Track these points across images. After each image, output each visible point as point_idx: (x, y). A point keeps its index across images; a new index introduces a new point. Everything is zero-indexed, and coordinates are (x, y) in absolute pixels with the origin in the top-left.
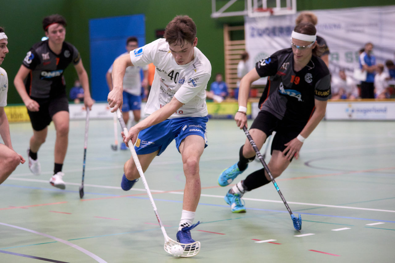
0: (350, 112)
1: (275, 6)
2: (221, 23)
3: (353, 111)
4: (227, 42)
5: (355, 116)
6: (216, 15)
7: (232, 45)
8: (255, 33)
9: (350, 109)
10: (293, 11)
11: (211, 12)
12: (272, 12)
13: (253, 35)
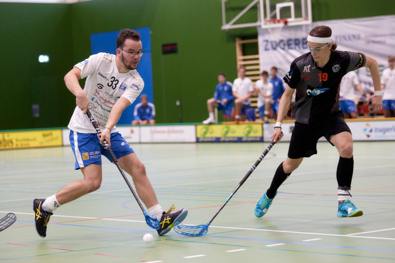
0: (367, 132)
1: (290, 17)
2: (233, 36)
3: (371, 131)
4: (240, 57)
5: (373, 136)
6: (226, 27)
7: (244, 60)
8: (269, 46)
9: (369, 129)
10: (310, 21)
11: (221, 25)
12: (286, 23)
13: (266, 49)
